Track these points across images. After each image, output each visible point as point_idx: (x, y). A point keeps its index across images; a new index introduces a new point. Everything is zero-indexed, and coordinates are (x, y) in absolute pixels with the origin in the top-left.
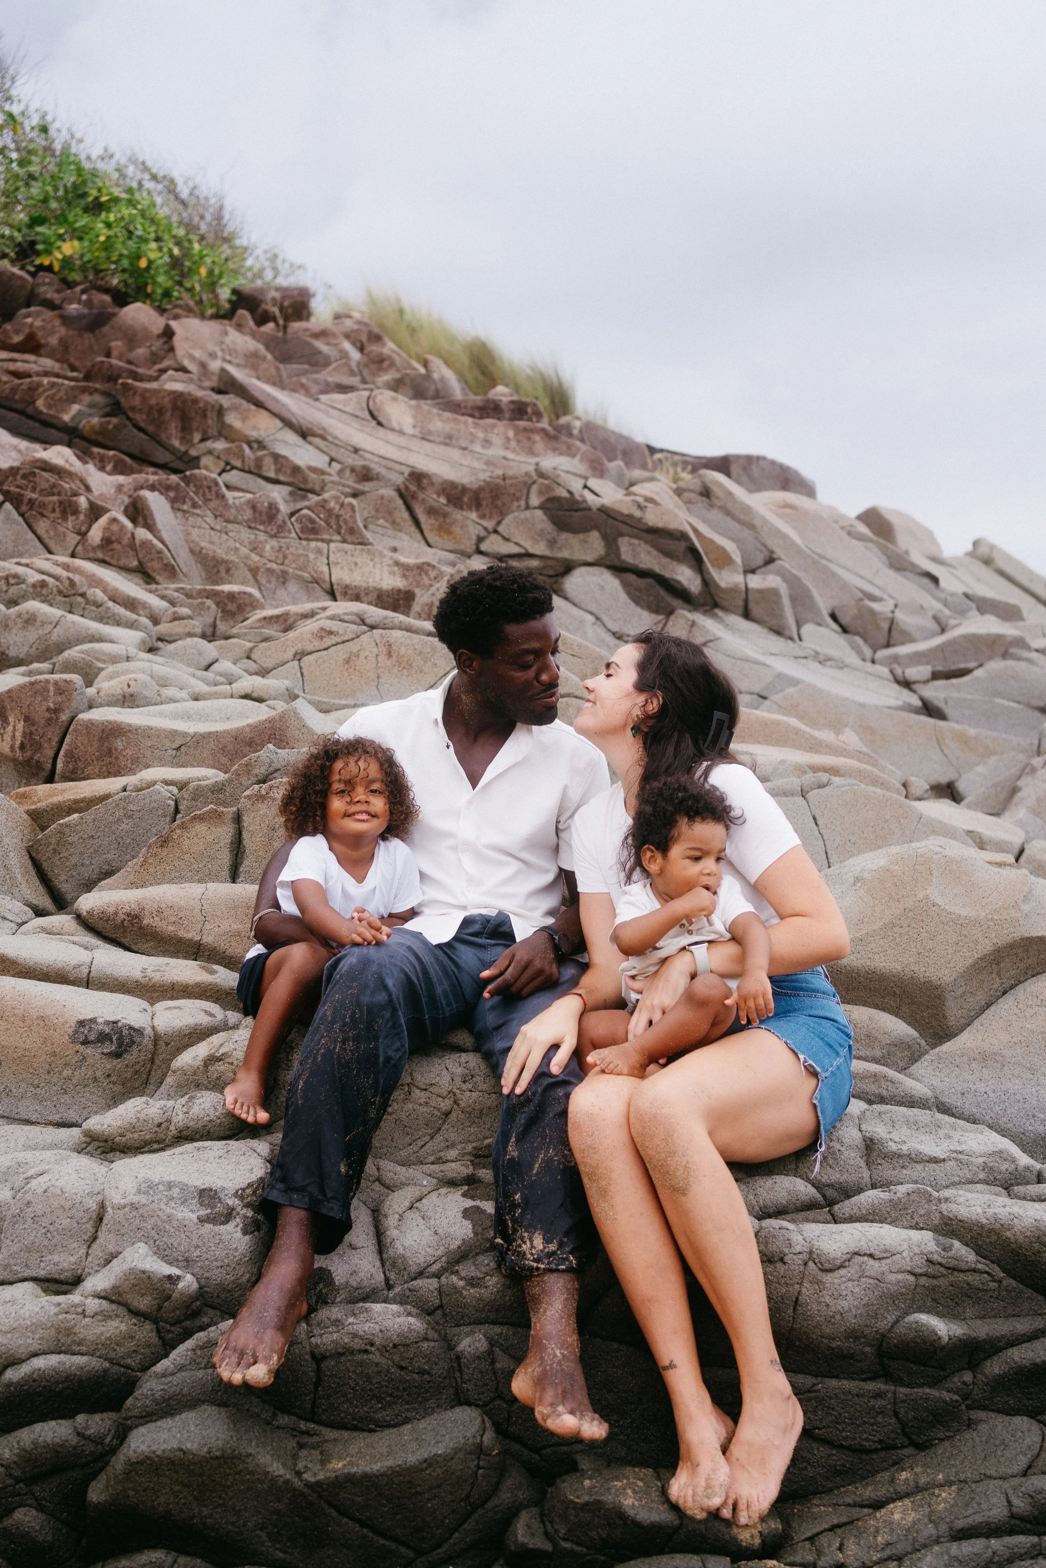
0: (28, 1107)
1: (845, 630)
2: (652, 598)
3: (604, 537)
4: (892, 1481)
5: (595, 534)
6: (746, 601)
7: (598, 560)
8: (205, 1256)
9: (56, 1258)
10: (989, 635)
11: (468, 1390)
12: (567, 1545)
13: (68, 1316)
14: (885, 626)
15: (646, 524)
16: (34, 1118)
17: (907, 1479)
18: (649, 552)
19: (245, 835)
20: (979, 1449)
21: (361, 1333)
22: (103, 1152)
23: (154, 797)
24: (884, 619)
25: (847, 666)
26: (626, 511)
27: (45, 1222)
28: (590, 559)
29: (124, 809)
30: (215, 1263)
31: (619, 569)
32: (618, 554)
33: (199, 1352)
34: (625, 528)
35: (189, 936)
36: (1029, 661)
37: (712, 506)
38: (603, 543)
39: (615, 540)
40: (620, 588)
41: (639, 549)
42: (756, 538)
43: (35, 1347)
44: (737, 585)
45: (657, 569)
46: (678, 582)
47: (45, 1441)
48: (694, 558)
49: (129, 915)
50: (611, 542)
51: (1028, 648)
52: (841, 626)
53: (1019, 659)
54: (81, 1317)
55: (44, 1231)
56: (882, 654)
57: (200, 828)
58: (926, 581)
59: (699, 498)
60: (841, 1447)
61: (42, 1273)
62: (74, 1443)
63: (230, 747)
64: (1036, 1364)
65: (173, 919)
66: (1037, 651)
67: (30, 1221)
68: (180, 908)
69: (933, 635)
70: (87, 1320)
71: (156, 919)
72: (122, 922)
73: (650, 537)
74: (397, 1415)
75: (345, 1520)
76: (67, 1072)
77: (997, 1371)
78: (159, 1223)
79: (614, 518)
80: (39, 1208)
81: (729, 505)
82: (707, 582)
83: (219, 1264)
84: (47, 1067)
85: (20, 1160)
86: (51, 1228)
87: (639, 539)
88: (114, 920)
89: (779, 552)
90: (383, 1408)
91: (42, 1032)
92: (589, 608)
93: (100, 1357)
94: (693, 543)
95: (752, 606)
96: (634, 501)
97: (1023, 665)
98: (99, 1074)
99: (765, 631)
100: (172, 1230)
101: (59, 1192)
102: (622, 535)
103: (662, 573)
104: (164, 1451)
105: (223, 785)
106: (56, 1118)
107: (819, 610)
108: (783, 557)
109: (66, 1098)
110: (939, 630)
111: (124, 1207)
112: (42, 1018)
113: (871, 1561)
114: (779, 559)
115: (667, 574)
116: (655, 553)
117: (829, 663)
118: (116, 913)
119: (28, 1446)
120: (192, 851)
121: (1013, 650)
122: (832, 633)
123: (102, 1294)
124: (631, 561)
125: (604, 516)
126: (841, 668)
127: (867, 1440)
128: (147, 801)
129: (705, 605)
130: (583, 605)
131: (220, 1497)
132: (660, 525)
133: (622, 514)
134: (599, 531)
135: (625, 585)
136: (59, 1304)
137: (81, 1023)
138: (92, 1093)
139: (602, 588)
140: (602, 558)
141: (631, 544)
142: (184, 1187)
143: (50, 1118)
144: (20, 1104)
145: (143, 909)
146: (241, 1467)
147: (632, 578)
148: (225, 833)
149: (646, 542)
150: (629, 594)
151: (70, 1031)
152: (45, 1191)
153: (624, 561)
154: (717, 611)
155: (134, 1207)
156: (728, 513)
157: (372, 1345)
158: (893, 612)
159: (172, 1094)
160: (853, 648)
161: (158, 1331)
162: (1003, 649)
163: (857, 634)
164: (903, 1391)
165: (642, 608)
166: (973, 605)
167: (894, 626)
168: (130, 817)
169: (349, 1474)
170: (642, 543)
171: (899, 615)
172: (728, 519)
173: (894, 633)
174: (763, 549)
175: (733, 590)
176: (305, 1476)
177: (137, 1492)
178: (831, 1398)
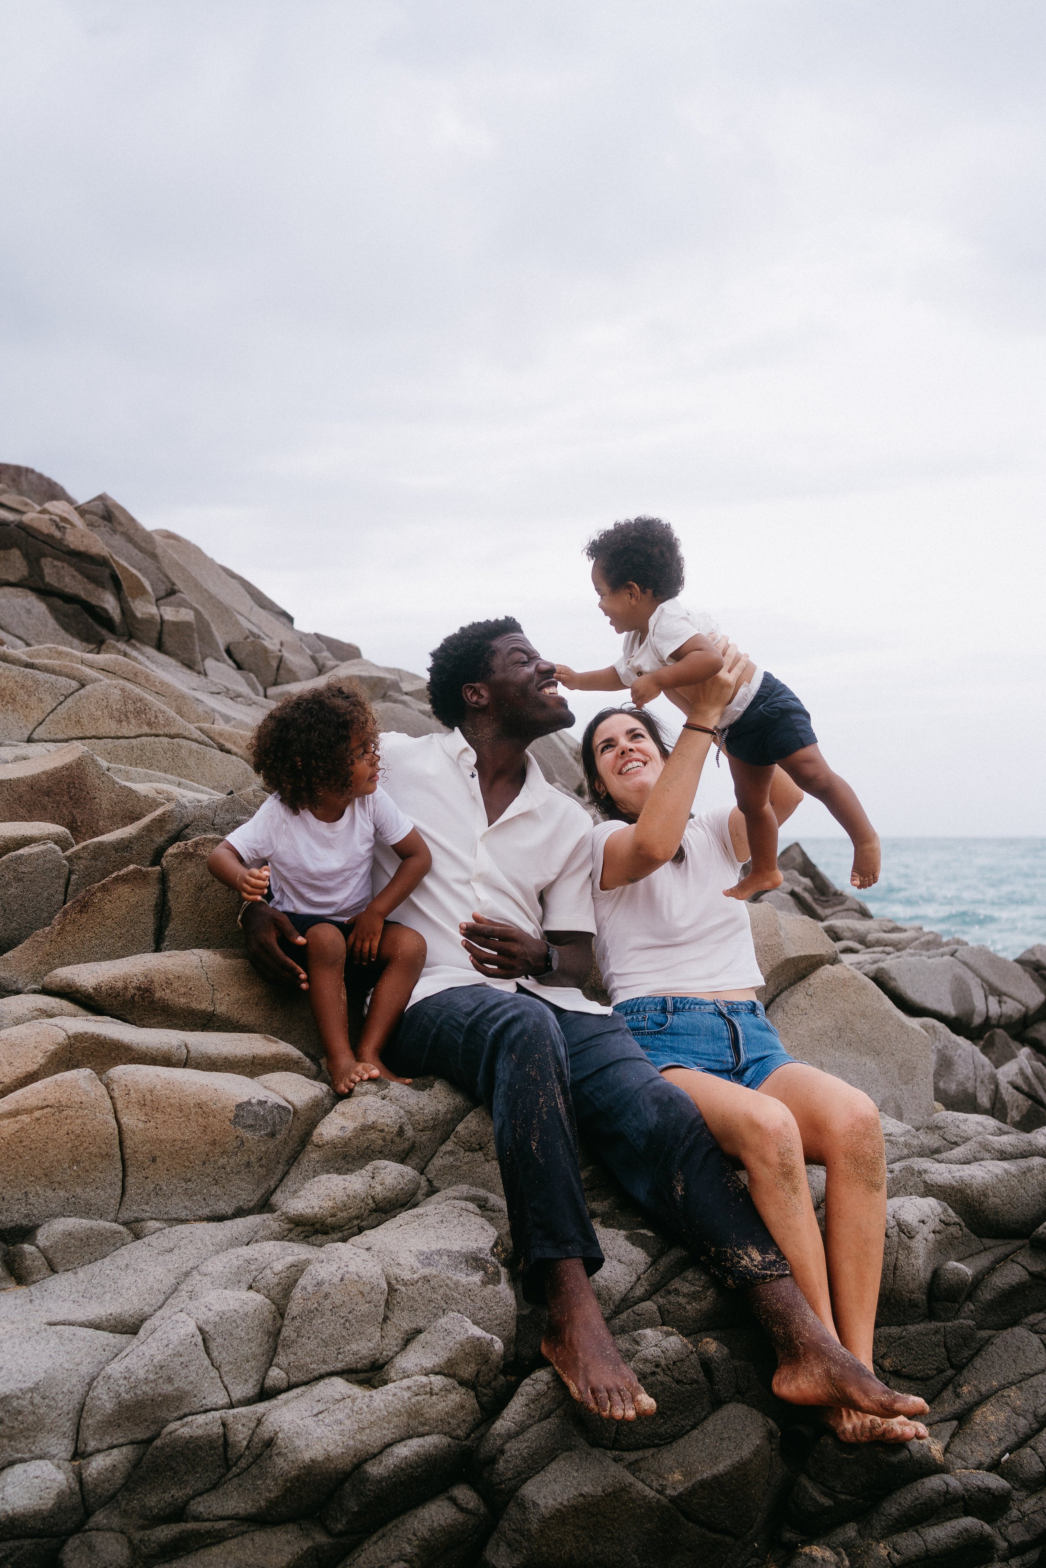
0: (177, 1204)
1: (239, 667)
2: (81, 626)
3: (26, 556)
4: (958, 1396)
5: (15, 553)
6: (161, 633)
7: (20, 581)
8: (487, 1316)
9: (354, 1347)
10: (371, 678)
11: (719, 1390)
12: (843, 1497)
13: (419, 1398)
14: (274, 664)
15: (67, 546)
16: (183, 1214)
17: (970, 1392)
18: (73, 576)
19: (170, 896)
20: (1005, 1357)
21: (650, 1357)
22: (306, 1237)
23: (48, 857)
24: (274, 657)
25: (254, 703)
26: (45, 531)
27: (343, 1312)
28: (12, 579)
29: (15, 871)
30: (495, 1322)
31: (45, 592)
32: (42, 577)
33: (532, 1406)
34: (47, 549)
35: (203, 1006)
36: (403, 703)
37: (115, 531)
38: (25, 564)
39: (38, 561)
40: (47, 612)
41: (63, 573)
42: (159, 568)
43: (389, 1437)
44: (153, 616)
45: (83, 594)
46: (105, 610)
47: (440, 1525)
48: (116, 584)
49: (139, 989)
50: (33, 560)
51: (399, 690)
52: (235, 661)
53: (396, 701)
54: (428, 1396)
55: (343, 1321)
56: (271, 691)
57: (124, 890)
58: (285, 620)
59: (101, 521)
60: (917, 1379)
61: (340, 1366)
62: (461, 1520)
63: (26, 797)
64: (1013, 1286)
65: (183, 990)
66: (406, 694)
67: (329, 1313)
68: (188, 979)
69: (313, 676)
70: (434, 1397)
71: (168, 991)
72: (133, 997)
73: (74, 560)
74: (675, 1426)
75: (691, 1524)
76: (222, 1161)
77: (988, 1297)
78: (448, 1292)
79: (33, 537)
80: (338, 1298)
81: (132, 532)
82: (126, 612)
83: (498, 1322)
84: (204, 1157)
85: (247, 1257)
86: (350, 1316)
87: (63, 561)
88: (124, 995)
89: (180, 585)
90: (665, 1423)
91: (200, 1120)
92: (16, 632)
93: (438, 1433)
94: (114, 571)
95: (166, 639)
96: (51, 520)
97: (399, 707)
98: (253, 1159)
99: (179, 664)
100: (459, 1297)
101: (356, 1278)
102: (45, 555)
103: (89, 600)
104: (568, 1500)
105: (130, 842)
106: (207, 1211)
107: (217, 645)
108: (182, 589)
109: (214, 1189)
110: (317, 672)
111: (417, 1282)
112: (199, 1105)
113: (996, 1455)
114: (179, 591)
115: (94, 601)
116: (79, 577)
117: (239, 699)
118: (126, 988)
119: (424, 1532)
120: (114, 915)
121: (390, 693)
122: (230, 669)
123: (437, 1370)
124: (56, 585)
125: (24, 534)
126: (250, 705)
127: (930, 1370)
128: (41, 861)
129: (123, 635)
130: (11, 630)
131: (609, 1531)
132: (82, 549)
133: (41, 533)
134: (20, 549)
135: (52, 609)
136: (409, 1388)
137: (239, 1106)
138: (243, 1180)
139: (29, 611)
140: (26, 579)
141: (54, 566)
142: (449, 1253)
143: (200, 1213)
144: (169, 1202)
145: (152, 982)
146: (626, 1498)
147: (59, 602)
148: (149, 895)
149: (70, 564)
150: (57, 619)
151: (231, 1116)
152: (342, 1280)
153: (49, 584)
154: (133, 641)
155: (426, 1279)
156: (130, 540)
157: (657, 1366)
158: (280, 651)
159: (318, 1170)
160: (248, 684)
161: (477, 1397)
162: (382, 692)
163: (251, 671)
164: (950, 1324)
165: (72, 635)
166: (324, 646)
167: (282, 665)
168: (20, 880)
169: (702, 1480)
170: (66, 566)
171: (286, 654)
172: (130, 546)
173: (282, 672)
174: (165, 579)
175: (150, 621)
176: (668, 1492)
177: (549, 1546)
178: (911, 1341)
